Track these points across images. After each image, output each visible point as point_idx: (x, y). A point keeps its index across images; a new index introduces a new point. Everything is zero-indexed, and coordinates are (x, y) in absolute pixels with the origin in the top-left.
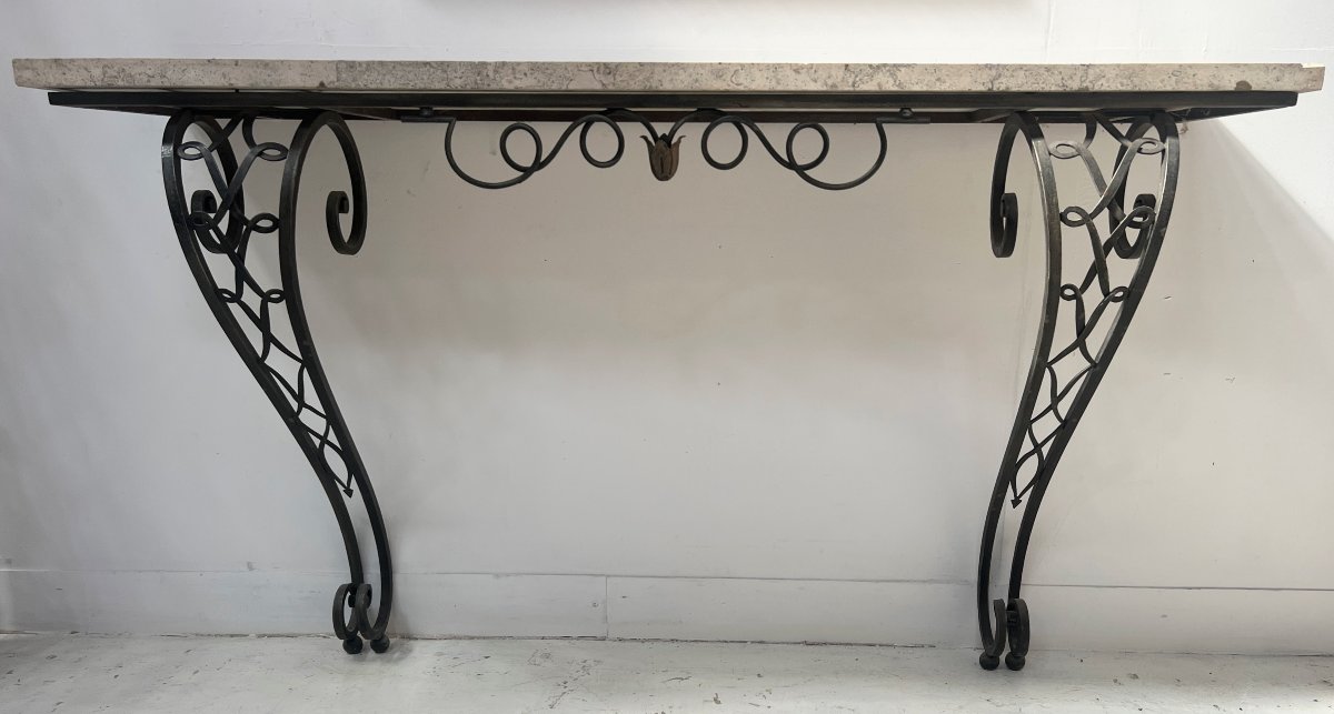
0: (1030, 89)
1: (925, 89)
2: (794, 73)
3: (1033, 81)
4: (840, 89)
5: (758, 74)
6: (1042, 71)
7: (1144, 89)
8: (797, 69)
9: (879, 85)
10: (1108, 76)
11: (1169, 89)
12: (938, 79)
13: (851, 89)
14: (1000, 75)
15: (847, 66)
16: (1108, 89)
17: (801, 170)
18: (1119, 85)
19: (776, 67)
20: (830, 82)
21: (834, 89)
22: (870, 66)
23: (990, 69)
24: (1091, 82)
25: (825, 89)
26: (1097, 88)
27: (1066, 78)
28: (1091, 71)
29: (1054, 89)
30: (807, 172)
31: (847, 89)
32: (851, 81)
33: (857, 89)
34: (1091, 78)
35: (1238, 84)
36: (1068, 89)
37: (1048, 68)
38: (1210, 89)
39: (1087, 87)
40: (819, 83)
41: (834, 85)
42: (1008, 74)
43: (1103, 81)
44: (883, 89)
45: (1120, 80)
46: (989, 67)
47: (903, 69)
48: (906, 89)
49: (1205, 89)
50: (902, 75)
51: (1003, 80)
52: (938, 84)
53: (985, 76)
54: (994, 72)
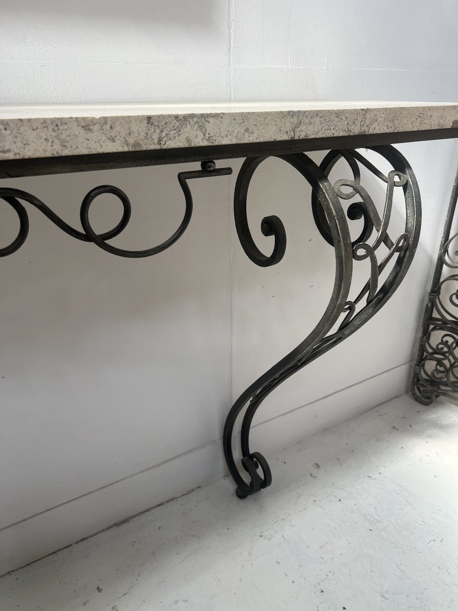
0: (324, 136)
1: (234, 141)
2: (83, 131)
3: (326, 127)
4: (144, 148)
5: (31, 136)
6: (333, 117)
7: (401, 130)
8: (87, 125)
9: (188, 140)
10: (380, 119)
11: (415, 129)
12: (247, 130)
13: (158, 147)
14: (300, 123)
15: (149, 118)
16: (379, 132)
17: (101, 241)
18: (385, 128)
19: (58, 124)
20: (131, 140)
21: (138, 149)
22: (176, 117)
23: (292, 116)
24: (367, 126)
25: (126, 149)
26: (371, 132)
27: (350, 123)
28: (368, 116)
29: (341, 134)
30: (108, 242)
31: (152, 147)
32: (156, 137)
33: (165, 147)
34: (367, 123)
35: (453, 123)
36: (352, 134)
37: (339, 114)
38: (438, 128)
39: (364, 131)
40: (118, 143)
41: (137, 144)
42: (307, 121)
43: (375, 125)
44: (193, 145)
45: (386, 123)
46: (291, 114)
47: (211, 120)
48: (216, 143)
49: (436, 127)
50: (210, 127)
51: (303, 127)
52: (246, 134)
53: (288, 124)
54: (295, 120)
